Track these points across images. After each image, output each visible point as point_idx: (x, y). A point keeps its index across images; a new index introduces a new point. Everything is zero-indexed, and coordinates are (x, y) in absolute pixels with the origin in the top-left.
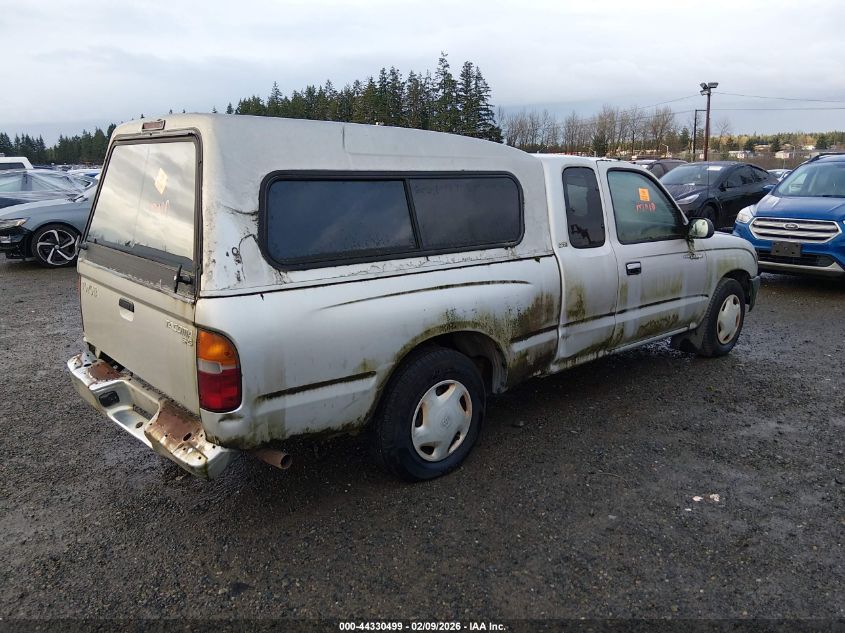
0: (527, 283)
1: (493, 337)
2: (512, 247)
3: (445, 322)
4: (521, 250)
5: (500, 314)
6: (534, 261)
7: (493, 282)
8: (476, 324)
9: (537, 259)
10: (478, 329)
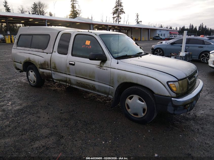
0: (43, 57)
1: (36, 65)
2: (44, 50)
3: (28, 59)
4: (45, 51)
5: (37, 62)
6: (46, 54)
7: (37, 55)
8: (33, 62)
9: (47, 53)
10: (33, 63)
